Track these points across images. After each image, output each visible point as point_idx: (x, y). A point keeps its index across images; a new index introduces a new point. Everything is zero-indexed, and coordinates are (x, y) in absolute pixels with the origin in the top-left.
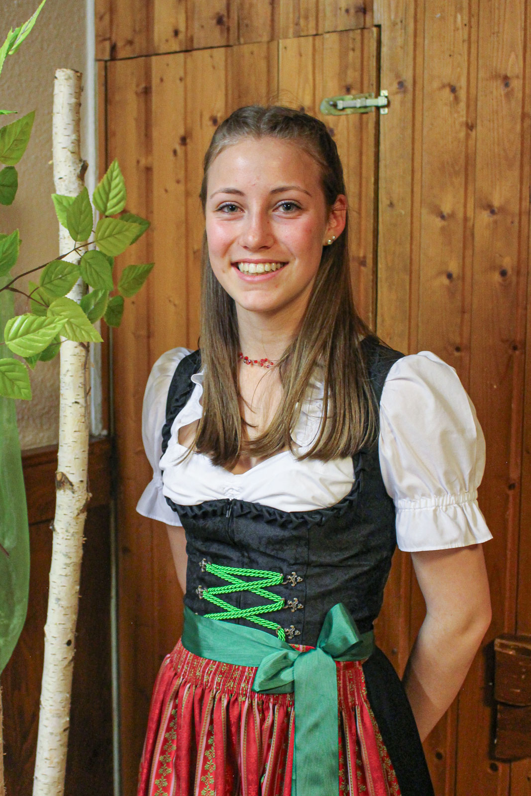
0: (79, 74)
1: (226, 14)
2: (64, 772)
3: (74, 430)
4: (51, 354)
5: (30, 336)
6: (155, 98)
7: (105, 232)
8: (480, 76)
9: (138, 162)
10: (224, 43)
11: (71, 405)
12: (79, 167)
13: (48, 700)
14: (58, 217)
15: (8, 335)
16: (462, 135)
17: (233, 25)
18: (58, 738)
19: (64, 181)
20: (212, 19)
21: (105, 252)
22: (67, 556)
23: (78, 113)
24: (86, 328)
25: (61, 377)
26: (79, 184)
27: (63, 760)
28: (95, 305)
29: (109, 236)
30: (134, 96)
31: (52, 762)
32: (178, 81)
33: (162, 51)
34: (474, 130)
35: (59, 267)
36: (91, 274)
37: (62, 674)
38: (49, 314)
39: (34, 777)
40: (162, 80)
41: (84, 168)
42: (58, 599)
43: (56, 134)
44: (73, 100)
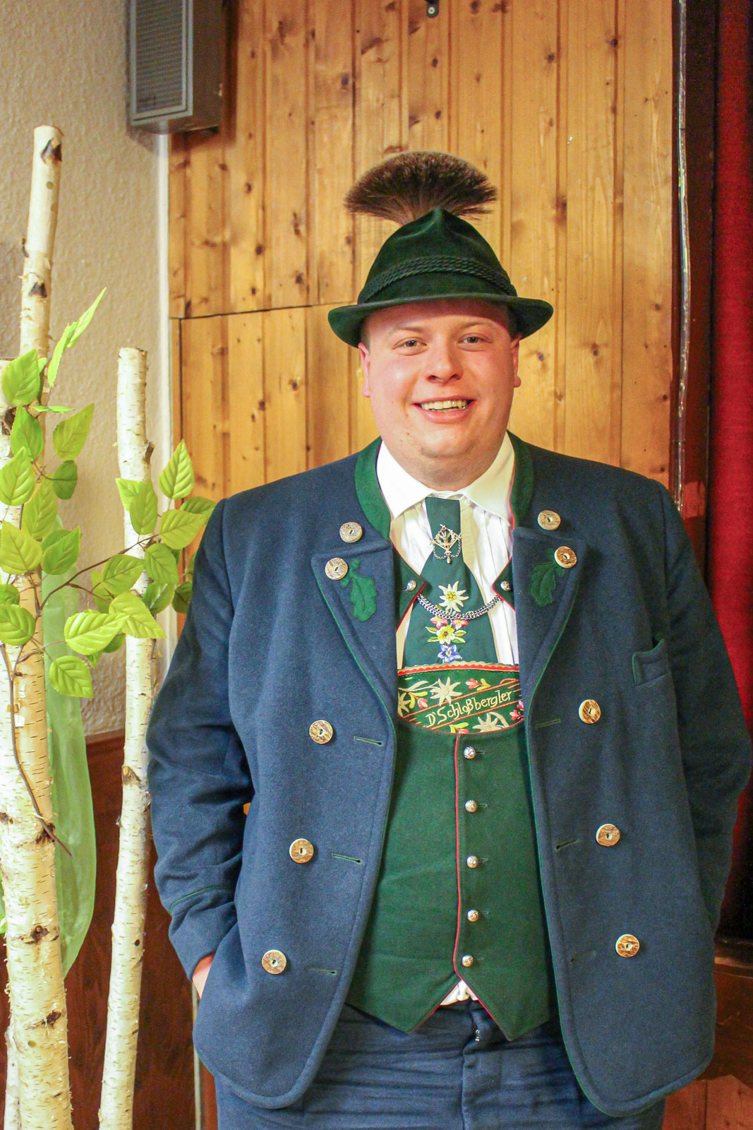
0: (144, 353)
1: (304, 272)
2: (133, 1075)
3: (141, 723)
4: (116, 644)
5: (90, 633)
6: (232, 359)
7: (171, 523)
8: (568, 344)
9: (215, 427)
10: (305, 304)
11: (137, 696)
12: (144, 449)
13: (115, 1002)
14: (123, 502)
15: (69, 631)
16: (551, 404)
17: (313, 283)
18: (127, 1041)
19: (129, 464)
20: (291, 277)
21: (170, 546)
22: (133, 852)
23: (143, 392)
24: (149, 625)
25: (127, 667)
26: (145, 467)
27: (132, 1064)
28: (163, 594)
29: (174, 528)
30: (211, 357)
31: (121, 1066)
32: (256, 343)
33: (239, 309)
34: (563, 401)
35: (122, 562)
36: (156, 568)
37: (130, 975)
38: (111, 610)
39: (103, 1081)
40: (239, 341)
41: (150, 450)
42: (126, 898)
43: (120, 415)
44: (138, 380)
